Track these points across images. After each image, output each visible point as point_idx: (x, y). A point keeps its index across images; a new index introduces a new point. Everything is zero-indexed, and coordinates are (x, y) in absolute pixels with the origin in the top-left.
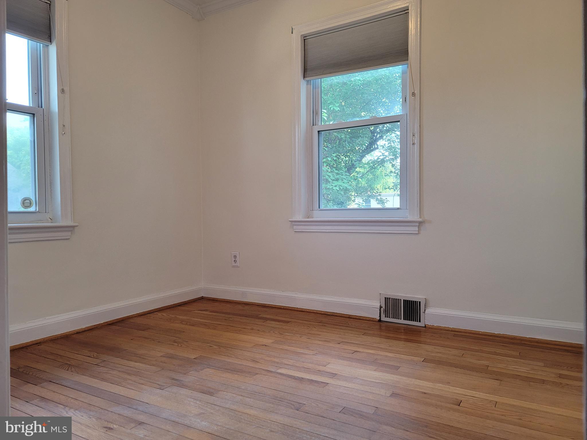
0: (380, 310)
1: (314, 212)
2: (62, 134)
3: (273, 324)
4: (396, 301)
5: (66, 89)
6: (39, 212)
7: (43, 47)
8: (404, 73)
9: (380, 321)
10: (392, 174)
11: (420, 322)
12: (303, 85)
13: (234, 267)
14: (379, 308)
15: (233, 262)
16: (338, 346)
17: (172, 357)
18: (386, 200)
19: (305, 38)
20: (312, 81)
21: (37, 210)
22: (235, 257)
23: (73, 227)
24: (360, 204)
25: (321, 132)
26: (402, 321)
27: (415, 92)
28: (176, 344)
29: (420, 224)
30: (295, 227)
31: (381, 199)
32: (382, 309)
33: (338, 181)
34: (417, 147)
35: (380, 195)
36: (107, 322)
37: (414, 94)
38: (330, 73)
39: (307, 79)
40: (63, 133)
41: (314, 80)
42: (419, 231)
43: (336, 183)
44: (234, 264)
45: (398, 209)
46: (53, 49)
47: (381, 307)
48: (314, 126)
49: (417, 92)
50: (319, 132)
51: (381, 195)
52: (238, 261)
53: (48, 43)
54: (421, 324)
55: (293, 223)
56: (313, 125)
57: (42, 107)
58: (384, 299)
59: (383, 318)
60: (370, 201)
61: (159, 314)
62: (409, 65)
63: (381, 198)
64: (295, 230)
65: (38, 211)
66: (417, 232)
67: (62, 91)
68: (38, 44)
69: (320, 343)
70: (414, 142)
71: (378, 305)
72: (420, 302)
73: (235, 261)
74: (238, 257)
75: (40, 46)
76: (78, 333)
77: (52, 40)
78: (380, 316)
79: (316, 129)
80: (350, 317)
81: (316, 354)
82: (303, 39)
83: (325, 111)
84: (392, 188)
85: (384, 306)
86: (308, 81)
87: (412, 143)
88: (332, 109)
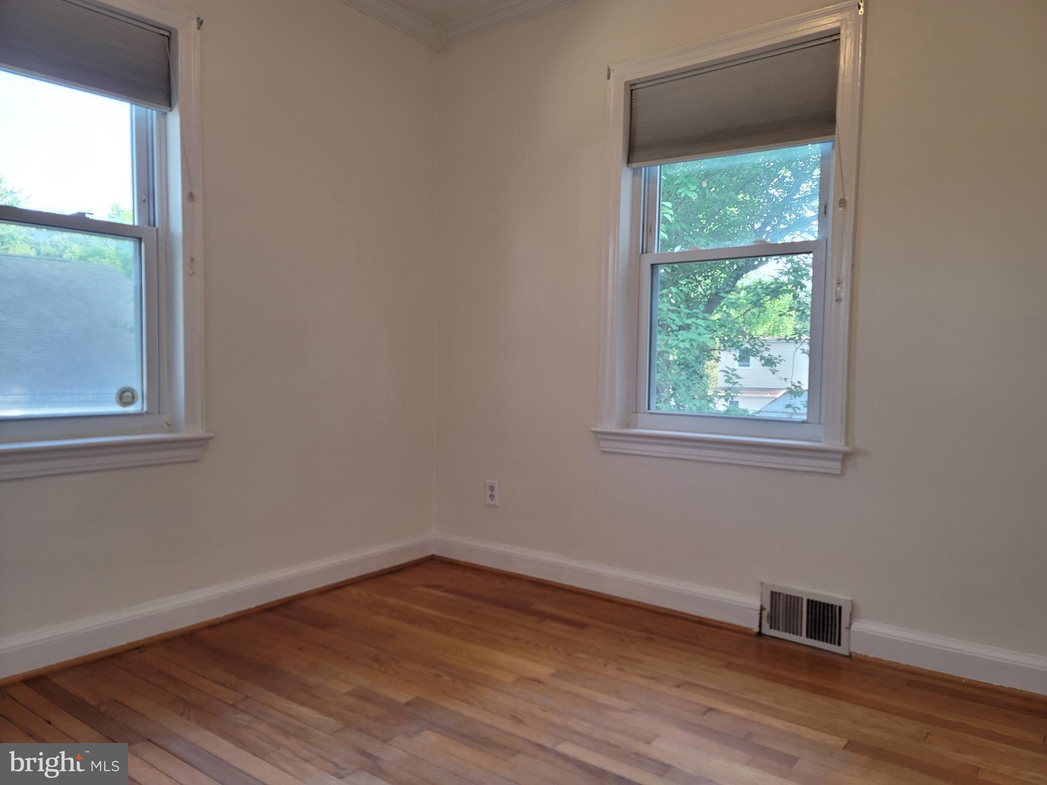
0: (761, 614)
1: (640, 415)
2: (189, 274)
3: (557, 629)
4: (793, 601)
5: (197, 192)
6: (147, 413)
7: (157, 115)
8: (824, 158)
9: (760, 634)
10: (793, 312)
11: (839, 644)
12: (626, 178)
13: (489, 506)
14: (756, 610)
15: (488, 498)
16: (676, 692)
17: (365, 696)
18: (780, 358)
19: (633, 88)
20: (643, 169)
21: (145, 409)
22: (492, 488)
23: (206, 440)
24: (730, 371)
25: (657, 266)
26: (803, 639)
27: (847, 198)
28: (376, 665)
29: (846, 457)
30: (602, 443)
31: (770, 357)
32: (765, 614)
33: (689, 331)
34: (844, 305)
35: (767, 349)
36: (261, 606)
37: (842, 203)
38: (679, 156)
39: (635, 165)
40: (191, 272)
41: (647, 168)
42: (842, 470)
43: (683, 335)
44: (489, 501)
45: (803, 422)
46: (174, 120)
47: (762, 609)
48: (645, 255)
49: (850, 198)
50: (652, 265)
51: (770, 349)
52: (497, 496)
53: (165, 109)
54: (842, 650)
55: (600, 436)
56: (642, 252)
57: (154, 225)
58: (769, 594)
59: (767, 630)
60: (748, 360)
61: (354, 591)
62: (837, 142)
63: (769, 355)
64: (601, 449)
65: (147, 411)
66: (839, 472)
67: (189, 197)
68: (149, 111)
69: (643, 682)
70: (840, 296)
71: (757, 605)
72: (840, 608)
73: (492, 497)
74: (497, 488)
75: (152, 113)
76: (213, 626)
77: (173, 103)
78: (760, 626)
79: (648, 260)
80: (701, 622)
81: (634, 709)
82: (629, 89)
83: (669, 204)
84: (791, 339)
85: (767, 606)
86: (635, 170)
87: (835, 298)
88: (683, 195)
